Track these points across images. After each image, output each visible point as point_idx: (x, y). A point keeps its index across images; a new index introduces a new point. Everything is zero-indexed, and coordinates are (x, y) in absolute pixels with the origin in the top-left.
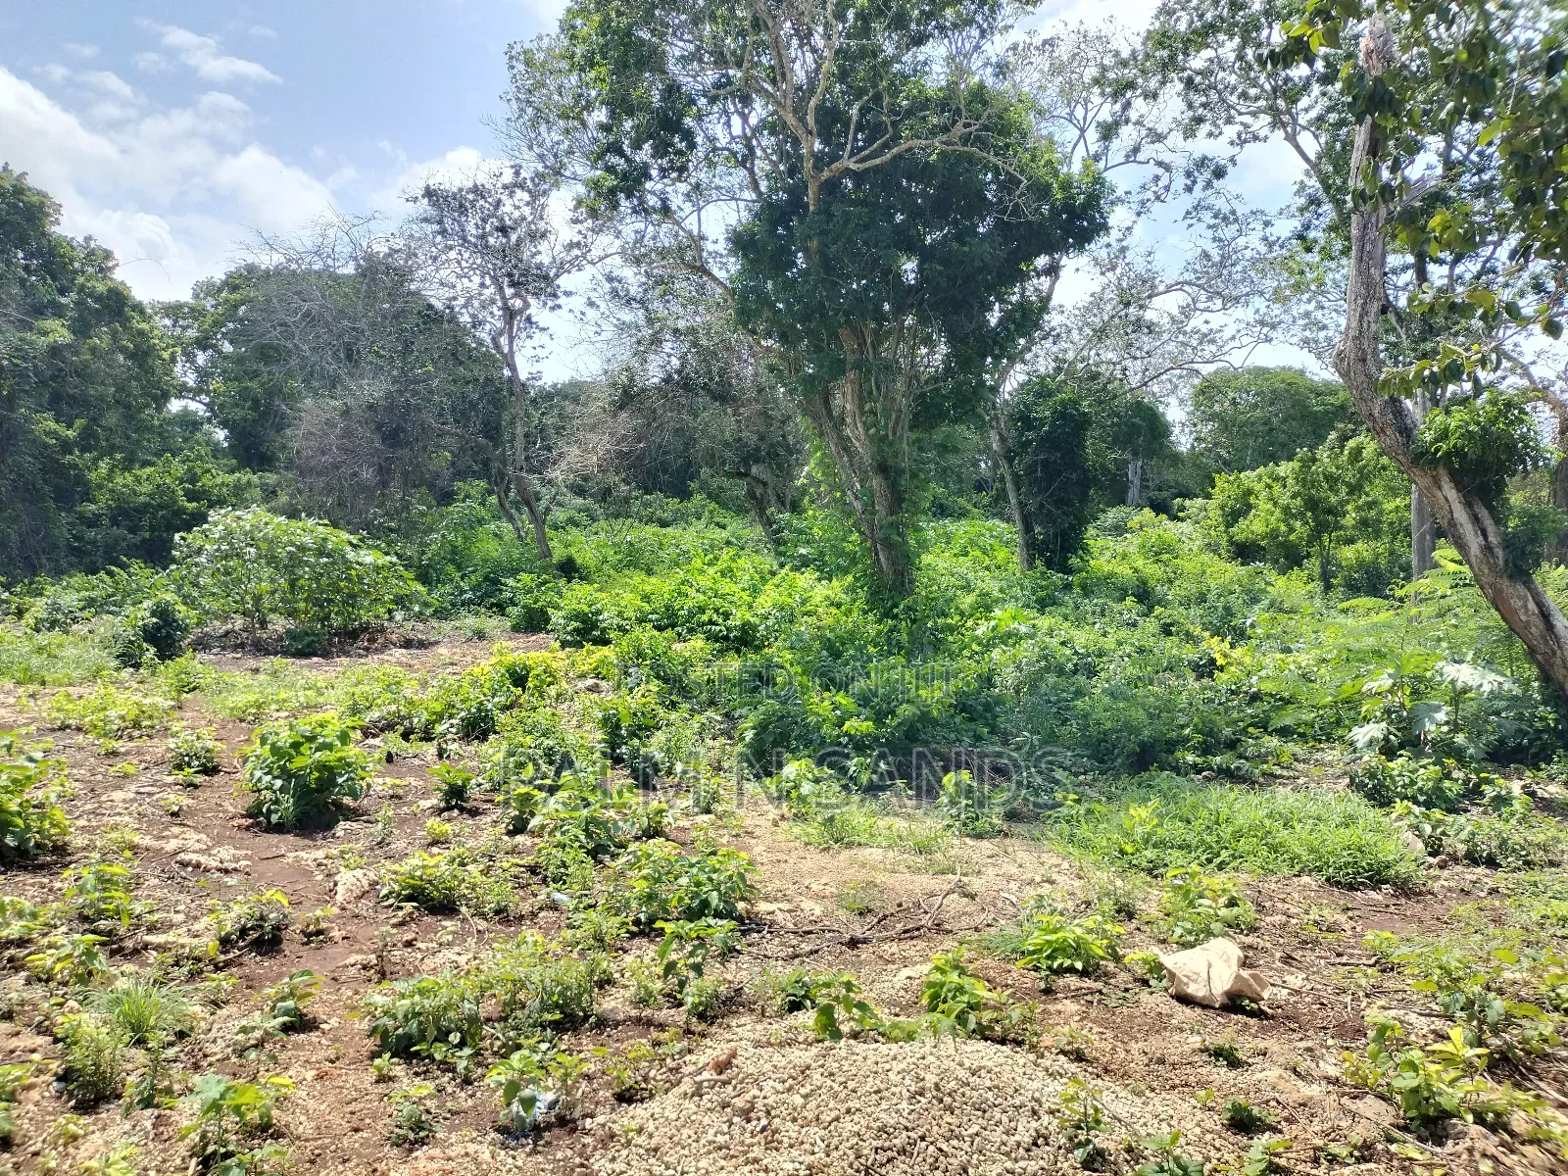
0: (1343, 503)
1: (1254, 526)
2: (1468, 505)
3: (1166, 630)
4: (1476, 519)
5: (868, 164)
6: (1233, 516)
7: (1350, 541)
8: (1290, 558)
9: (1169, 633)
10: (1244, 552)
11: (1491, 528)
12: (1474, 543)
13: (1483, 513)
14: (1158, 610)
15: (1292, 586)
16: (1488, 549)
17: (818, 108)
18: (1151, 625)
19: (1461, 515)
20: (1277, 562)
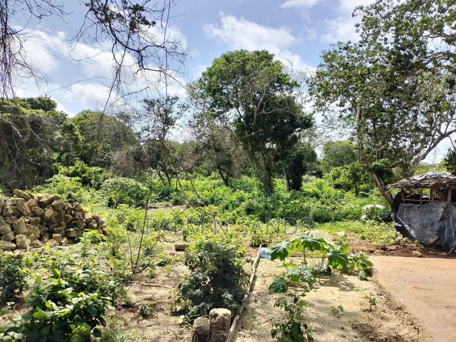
0: (360, 175)
1: (340, 180)
2: (378, 178)
3: (323, 203)
4: (379, 180)
5: (268, 113)
6: (335, 178)
7: (362, 184)
8: (348, 188)
9: (324, 204)
10: (337, 187)
11: (382, 181)
12: (379, 184)
13: (381, 179)
14: (320, 199)
15: (349, 194)
16: (381, 185)
17: (260, 104)
18: (319, 202)
19: (377, 179)
20: (345, 189)
